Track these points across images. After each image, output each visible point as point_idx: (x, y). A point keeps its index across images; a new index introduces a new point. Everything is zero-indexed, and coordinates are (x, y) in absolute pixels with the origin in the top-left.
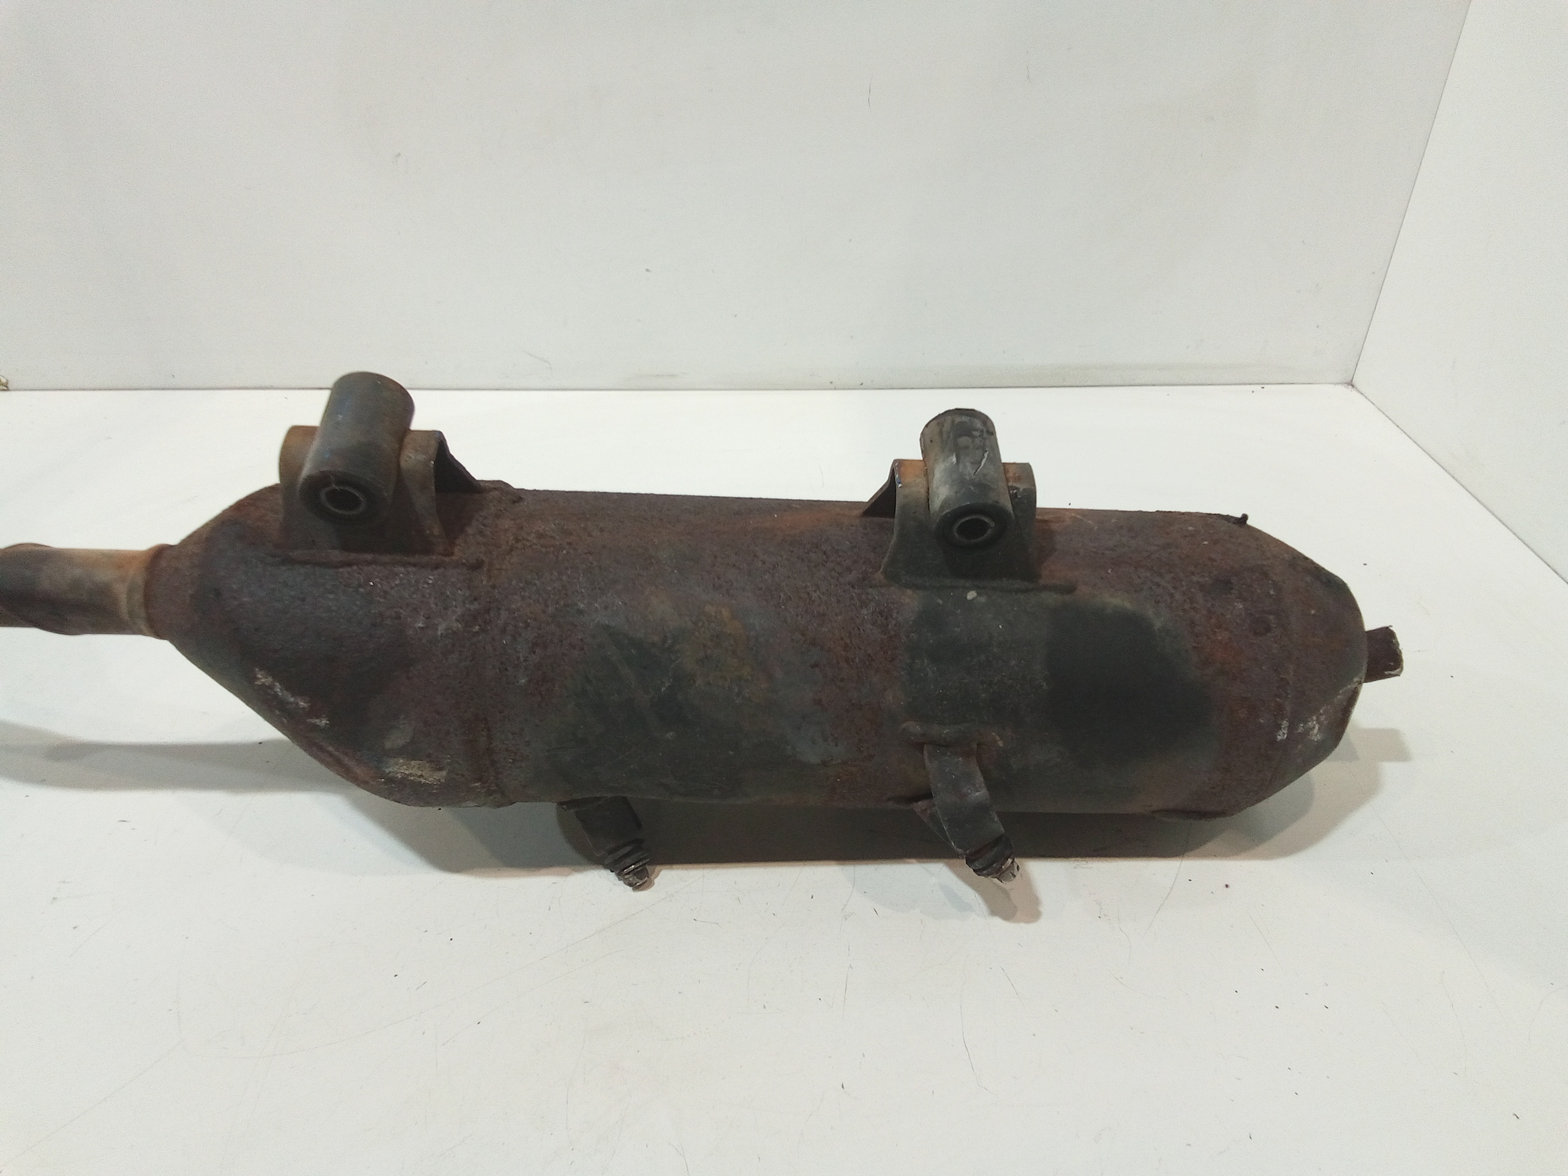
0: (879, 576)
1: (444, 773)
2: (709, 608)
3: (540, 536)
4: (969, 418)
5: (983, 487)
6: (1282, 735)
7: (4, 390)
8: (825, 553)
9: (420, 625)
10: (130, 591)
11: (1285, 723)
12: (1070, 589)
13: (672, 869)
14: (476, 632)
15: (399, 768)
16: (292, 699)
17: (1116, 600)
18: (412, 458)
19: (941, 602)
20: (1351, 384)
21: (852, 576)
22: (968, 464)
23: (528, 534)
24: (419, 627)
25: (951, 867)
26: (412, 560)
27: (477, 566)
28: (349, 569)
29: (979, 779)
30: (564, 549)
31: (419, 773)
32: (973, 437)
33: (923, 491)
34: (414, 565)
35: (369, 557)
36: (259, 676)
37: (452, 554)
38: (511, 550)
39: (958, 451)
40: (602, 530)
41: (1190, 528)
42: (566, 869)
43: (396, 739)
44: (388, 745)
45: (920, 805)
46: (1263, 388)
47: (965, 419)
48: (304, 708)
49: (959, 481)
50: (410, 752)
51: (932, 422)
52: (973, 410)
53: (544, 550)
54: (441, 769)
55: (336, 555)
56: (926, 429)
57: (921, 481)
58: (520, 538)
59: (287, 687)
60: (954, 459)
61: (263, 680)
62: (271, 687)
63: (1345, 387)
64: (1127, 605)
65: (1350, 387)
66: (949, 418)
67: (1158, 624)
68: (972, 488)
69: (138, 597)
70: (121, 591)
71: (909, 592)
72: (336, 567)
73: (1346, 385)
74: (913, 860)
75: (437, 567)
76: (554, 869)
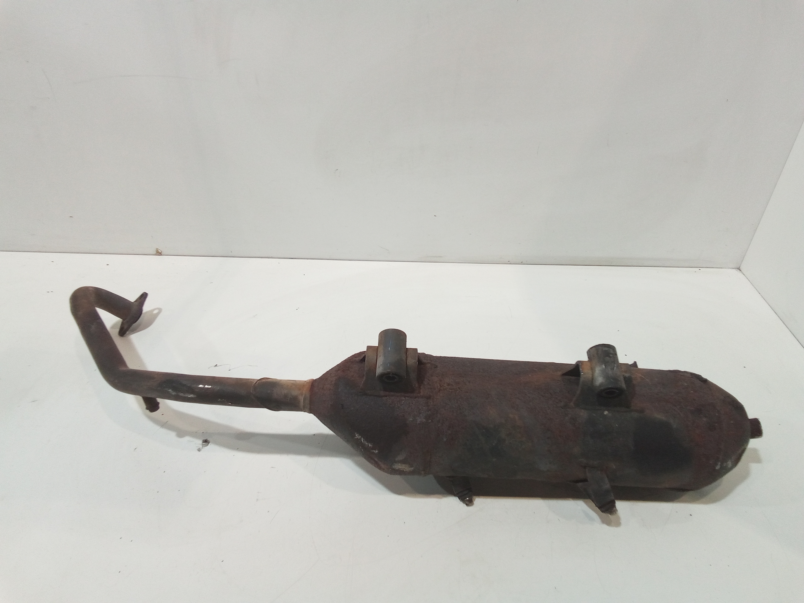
0: (572, 404)
1: (412, 468)
2: (511, 416)
3: (448, 385)
4: (608, 348)
5: (616, 379)
6: (718, 467)
7: (160, 255)
8: (551, 394)
9: (411, 419)
10: (305, 399)
11: (719, 463)
12: (642, 411)
13: (479, 498)
14: (430, 422)
15: (398, 466)
16: (367, 444)
17: (660, 416)
18: (412, 361)
19: (595, 415)
20: (739, 269)
21: (562, 404)
22: (609, 369)
23: (444, 384)
24: (411, 420)
25: (586, 503)
26: (406, 395)
27: (429, 398)
28: (386, 398)
29: (606, 479)
30: (457, 390)
31: (404, 468)
32: (610, 357)
33: (591, 376)
34: (408, 397)
35: (392, 393)
36: (356, 435)
37: (420, 393)
38: (439, 391)
39: (606, 363)
40: (469, 382)
41: (686, 384)
42: (440, 496)
43: (400, 457)
44: (396, 459)
45: (580, 485)
46: (700, 270)
47: (606, 349)
48: (370, 447)
49: (607, 377)
50: (403, 462)
51: (593, 348)
52: (609, 345)
53: (451, 391)
54: (411, 467)
55: (382, 393)
56: (591, 350)
57: (590, 372)
58: (442, 385)
59: (366, 439)
60: (604, 367)
61: (357, 437)
62: (360, 439)
63: (736, 270)
64: (663, 418)
65: (739, 271)
66: (600, 348)
67: (675, 426)
68: (612, 380)
69: (308, 401)
70: (301, 399)
71: (583, 411)
72: (382, 397)
73: (737, 269)
74: (570, 499)
75: (416, 398)
76: (435, 496)
